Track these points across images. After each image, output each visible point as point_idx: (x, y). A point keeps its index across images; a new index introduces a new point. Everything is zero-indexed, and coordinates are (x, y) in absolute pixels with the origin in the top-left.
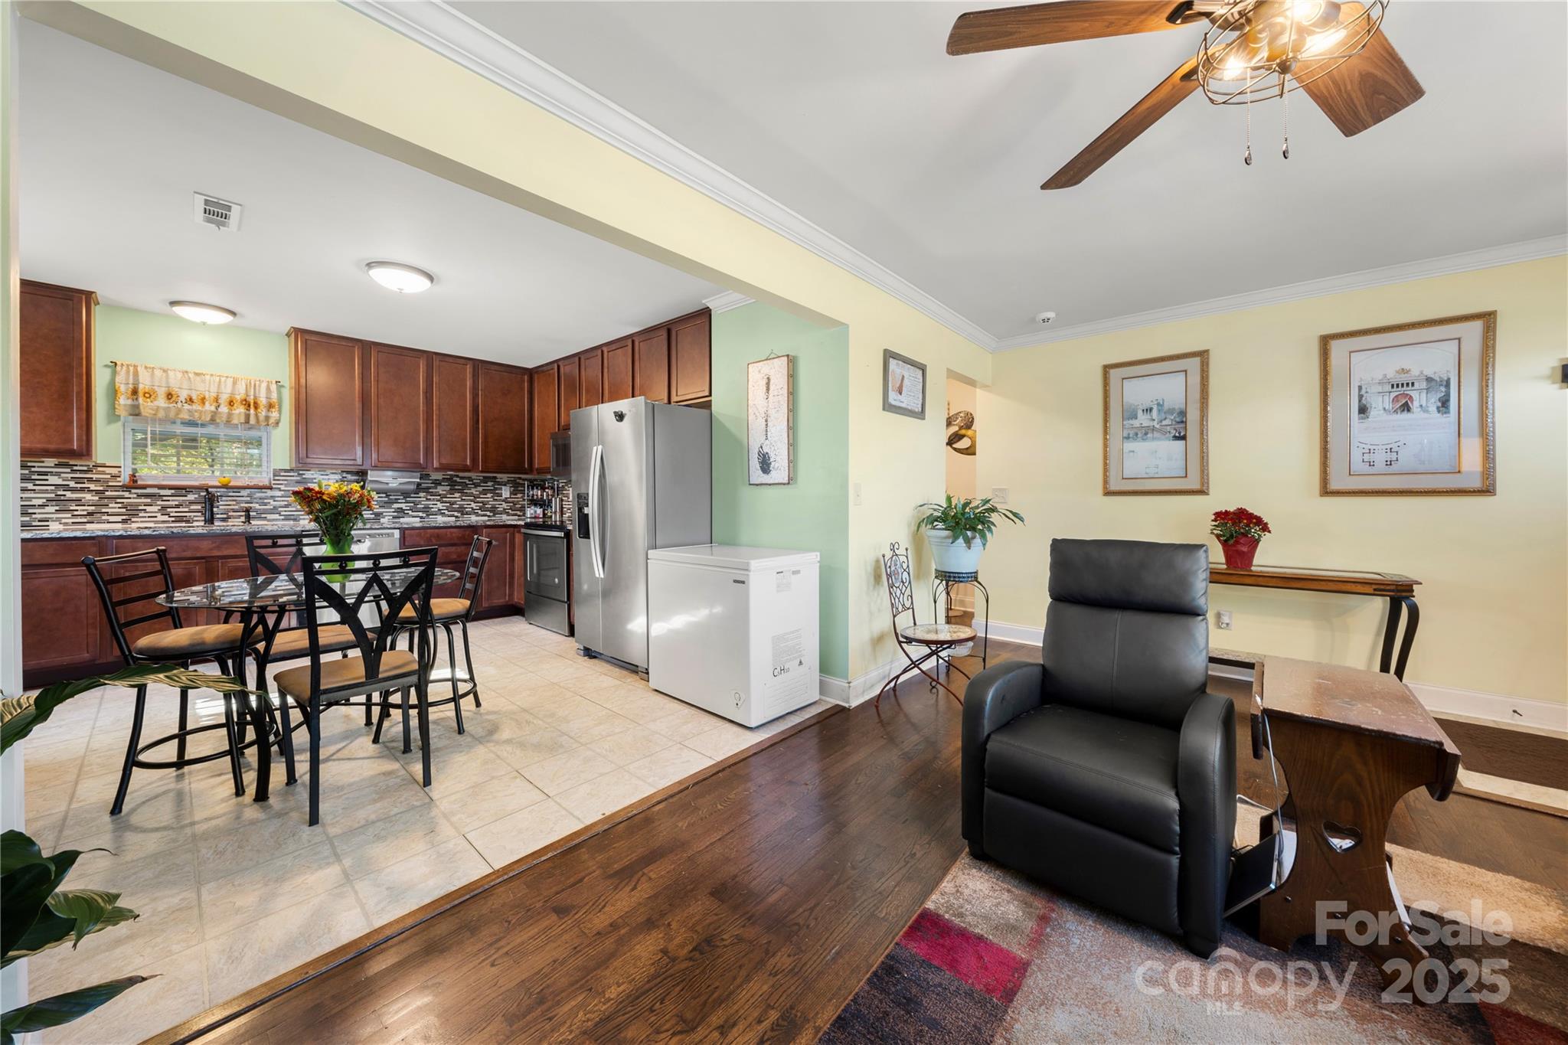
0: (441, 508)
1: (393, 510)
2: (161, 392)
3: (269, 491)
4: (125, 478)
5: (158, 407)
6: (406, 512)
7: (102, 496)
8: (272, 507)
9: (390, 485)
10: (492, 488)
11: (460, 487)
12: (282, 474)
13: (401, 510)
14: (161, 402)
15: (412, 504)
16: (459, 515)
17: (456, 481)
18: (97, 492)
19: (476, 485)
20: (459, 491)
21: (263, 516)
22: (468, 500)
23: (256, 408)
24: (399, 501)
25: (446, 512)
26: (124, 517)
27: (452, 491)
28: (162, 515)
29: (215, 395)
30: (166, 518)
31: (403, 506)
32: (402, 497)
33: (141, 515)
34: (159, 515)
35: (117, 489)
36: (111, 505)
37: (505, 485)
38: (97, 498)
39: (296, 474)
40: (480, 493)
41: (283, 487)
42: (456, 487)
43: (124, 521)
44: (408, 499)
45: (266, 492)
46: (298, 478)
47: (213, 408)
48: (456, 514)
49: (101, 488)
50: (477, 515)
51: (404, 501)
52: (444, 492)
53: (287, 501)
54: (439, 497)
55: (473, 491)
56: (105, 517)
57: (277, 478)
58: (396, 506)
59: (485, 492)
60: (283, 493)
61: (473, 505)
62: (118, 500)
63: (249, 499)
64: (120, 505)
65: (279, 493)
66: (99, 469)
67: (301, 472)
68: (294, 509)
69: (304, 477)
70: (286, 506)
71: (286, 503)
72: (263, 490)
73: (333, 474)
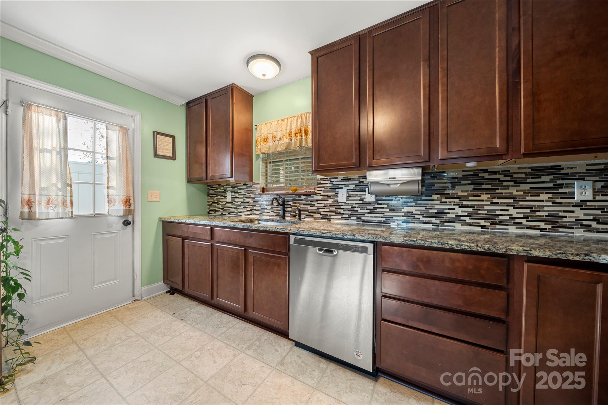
0: (460, 214)
1: (403, 214)
2: (270, 137)
3: (314, 196)
5: (270, 146)
6: (416, 217)
8: (316, 208)
9: (392, 186)
10: (551, 185)
11: (490, 186)
12: (322, 182)
13: (411, 215)
14: (271, 143)
15: (424, 208)
16: (488, 224)
17: (483, 178)
18: (253, 198)
19: (517, 183)
20: (487, 191)
21: (312, 214)
22: (503, 204)
24: (410, 204)
25: (468, 219)
27: (478, 191)
28: (272, 211)
29: (288, 131)
30: (272, 213)
31: (413, 210)
32: (412, 200)
33: (266, 211)
36: (257, 205)
37: (581, 179)
38: (253, 201)
39: (329, 182)
40: (526, 193)
41: (322, 193)
42: (483, 186)
44: (419, 202)
45: (313, 197)
46: (331, 185)
47: (287, 141)
48: (482, 222)
49: (254, 196)
50: (519, 225)
51: (414, 204)
52: (466, 194)
53: (324, 204)
54: (457, 200)
55: (514, 191)
56: (255, 212)
57: (319, 186)
58: (406, 210)
59: (535, 192)
60: (322, 197)
61: (512, 211)
63: (304, 202)
65: (320, 198)
66: (254, 185)
67: (332, 180)
68: (328, 210)
69: (334, 183)
70: (324, 207)
71: (323, 205)
72: (312, 196)
73: (354, 180)
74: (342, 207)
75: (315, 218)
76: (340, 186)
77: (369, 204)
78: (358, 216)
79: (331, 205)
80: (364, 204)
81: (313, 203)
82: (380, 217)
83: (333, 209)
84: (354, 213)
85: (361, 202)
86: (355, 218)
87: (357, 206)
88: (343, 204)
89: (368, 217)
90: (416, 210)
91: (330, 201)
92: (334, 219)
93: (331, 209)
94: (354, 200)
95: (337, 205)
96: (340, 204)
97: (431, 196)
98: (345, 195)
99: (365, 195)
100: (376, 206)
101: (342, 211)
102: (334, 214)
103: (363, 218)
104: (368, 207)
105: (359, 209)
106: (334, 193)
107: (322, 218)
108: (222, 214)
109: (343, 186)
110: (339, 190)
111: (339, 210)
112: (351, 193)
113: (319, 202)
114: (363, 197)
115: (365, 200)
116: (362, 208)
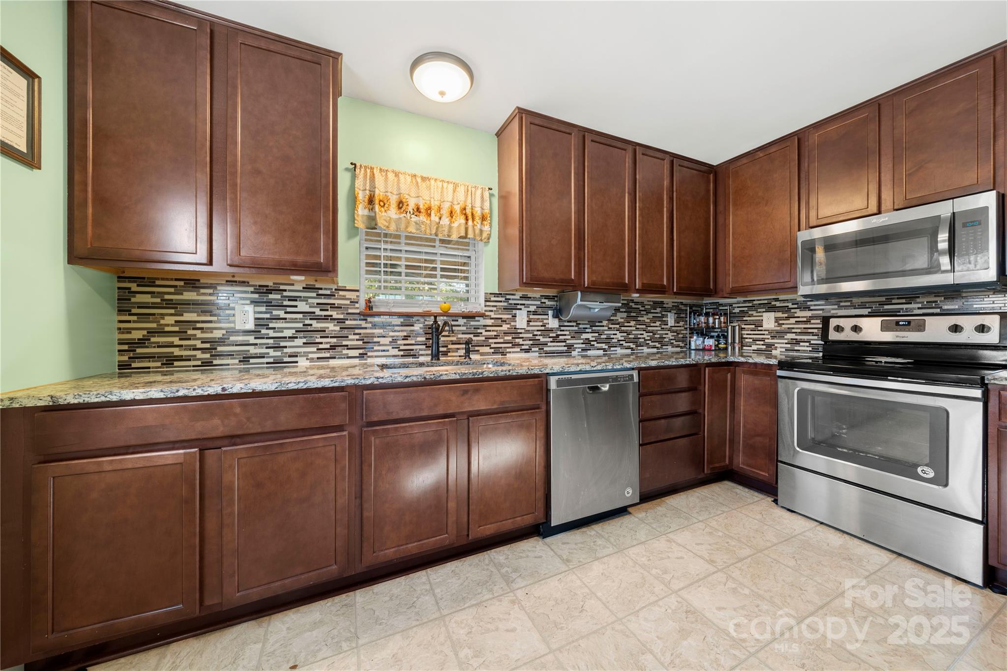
0: (620, 338)
1: (582, 341)
2: (394, 200)
3: (481, 319)
4: (361, 305)
5: (391, 218)
6: (592, 343)
7: (343, 325)
8: (483, 338)
10: (660, 315)
11: (635, 314)
12: (493, 299)
13: (587, 342)
14: (394, 212)
15: (597, 334)
16: (634, 346)
18: (340, 321)
19: (648, 312)
20: (635, 319)
21: (477, 348)
22: (641, 329)
23: (473, 220)
25: (624, 343)
26: (361, 351)
27: (629, 318)
28: (393, 348)
29: (438, 204)
30: (395, 352)
31: (590, 336)
33: (376, 348)
34: (390, 348)
35: (356, 317)
36: (351, 337)
37: (670, 312)
38: (338, 328)
39: (503, 299)
40: (651, 320)
41: (493, 315)
42: (632, 314)
43: (362, 356)
45: (479, 321)
46: (506, 304)
47: (437, 220)
48: (631, 345)
49: (342, 316)
50: (648, 346)
51: (590, 330)
52: (622, 320)
53: (497, 331)
54: (618, 326)
55: (646, 319)
56: (345, 352)
57: (488, 304)
58: (584, 336)
59: (654, 320)
60: (493, 321)
61: (645, 335)
62: (357, 331)
63: (464, 328)
64: (357, 337)
65: (489, 322)
66: (341, 293)
67: (508, 297)
68: (502, 341)
69: (510, 302)
70: (496, 337)
71: (495, 333)
72: (477, 318)
73: (535, 299)
74: (521, 336)
75: (482, 354)
76: (519, 307)
77: (551, 330)
78: (541, 347)
79: (506, 333)
80: (546, 331)
81: (479, 331)
82: (562, 346)
83: (510, 338)
84: (536, 343)
85: (543, 328)
86: (537, 349)
87: (539, 333)
88: (523, 331)
89: (550, 346)
90: (592, 337)
91: (505, 327)
92: (510, 352)
93: (506, 338)
94: (536, 326)
95: (515, 333)
96: (519, 331)
97: (602, 322)
98: (526, 319)
99: (548, 319)
100: (559, 333)
101: (520, 341)
102: (510, 345)
103: (545, 349)
104: (551, 335)
105: (540, 338)
106: (510, 316)
107: (493, 353)
108: (207, 363)
109: (522, 307)
110: (517, 312)
111: (517, 340)
112: (532, 317)
113: (488, 328)
114: (545, 321)
115: (547, 326)
116: (544, 336)
